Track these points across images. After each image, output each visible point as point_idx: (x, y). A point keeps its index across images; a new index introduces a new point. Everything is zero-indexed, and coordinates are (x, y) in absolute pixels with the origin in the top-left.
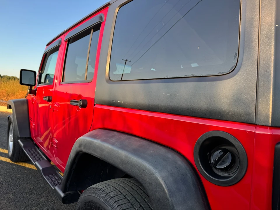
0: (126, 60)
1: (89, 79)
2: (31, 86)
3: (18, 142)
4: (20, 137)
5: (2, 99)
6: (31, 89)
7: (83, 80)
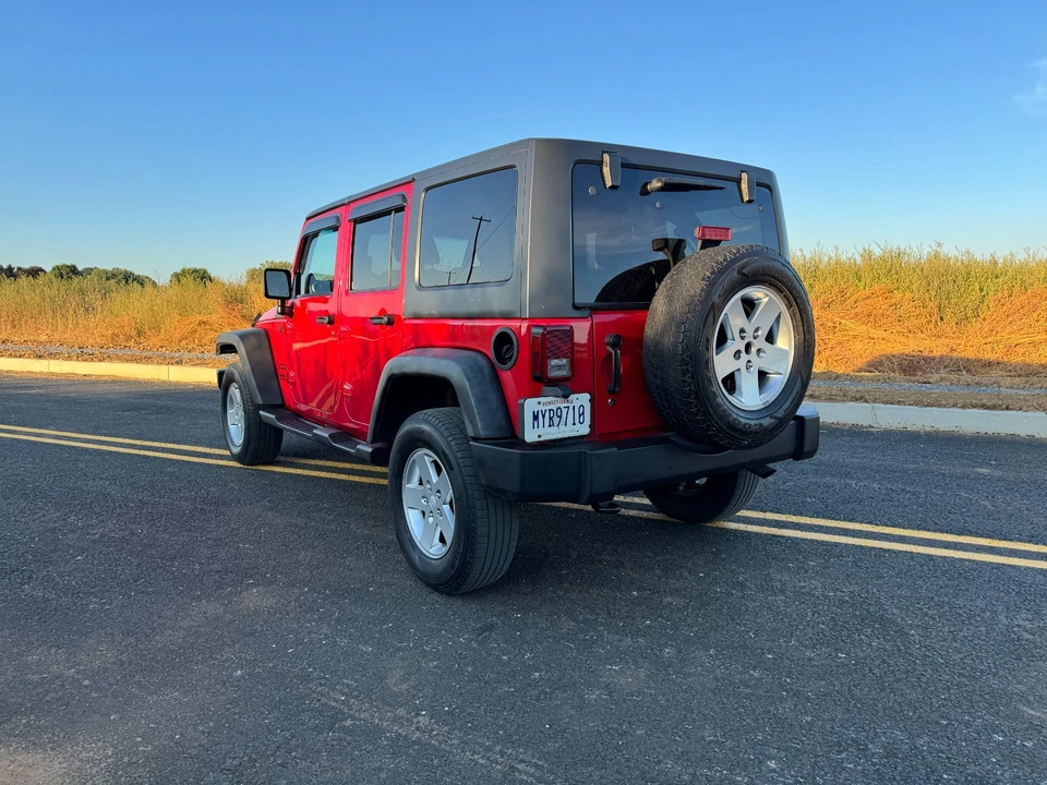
0: (481, 219)
1: (395, 284)
2: (283, 300)
3: (260, 416)
4: (264, 405)
5: (126, 347)
6: (283, 306)
7: (384, 285)
